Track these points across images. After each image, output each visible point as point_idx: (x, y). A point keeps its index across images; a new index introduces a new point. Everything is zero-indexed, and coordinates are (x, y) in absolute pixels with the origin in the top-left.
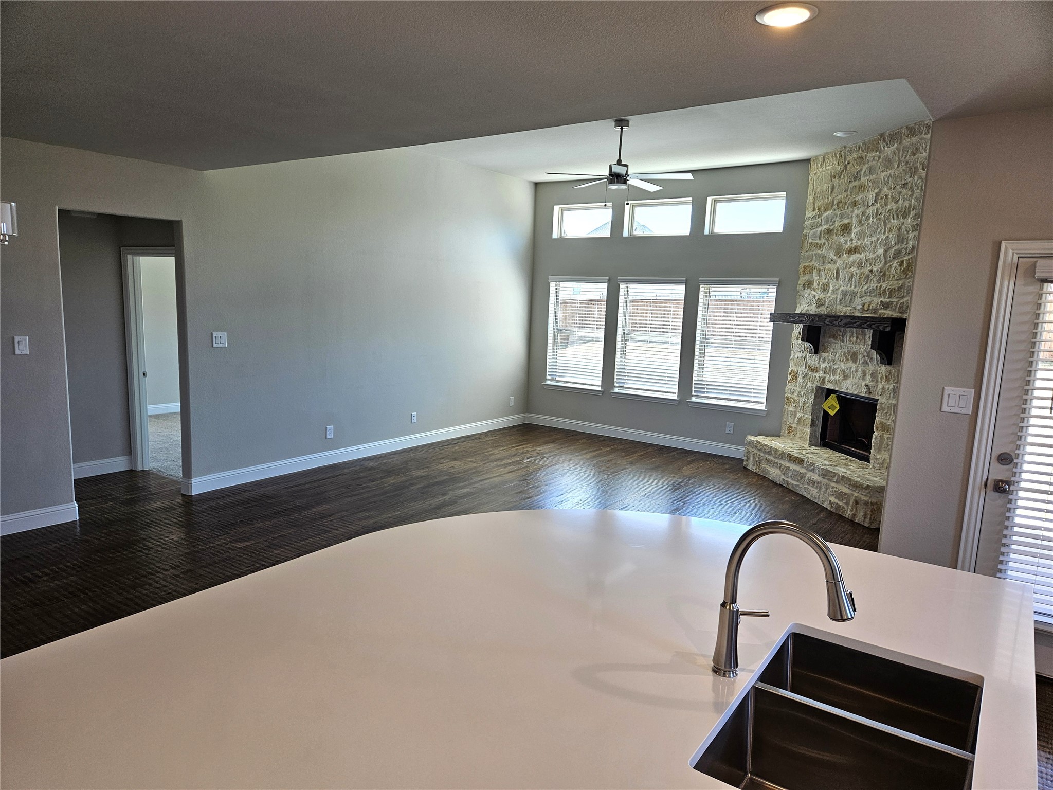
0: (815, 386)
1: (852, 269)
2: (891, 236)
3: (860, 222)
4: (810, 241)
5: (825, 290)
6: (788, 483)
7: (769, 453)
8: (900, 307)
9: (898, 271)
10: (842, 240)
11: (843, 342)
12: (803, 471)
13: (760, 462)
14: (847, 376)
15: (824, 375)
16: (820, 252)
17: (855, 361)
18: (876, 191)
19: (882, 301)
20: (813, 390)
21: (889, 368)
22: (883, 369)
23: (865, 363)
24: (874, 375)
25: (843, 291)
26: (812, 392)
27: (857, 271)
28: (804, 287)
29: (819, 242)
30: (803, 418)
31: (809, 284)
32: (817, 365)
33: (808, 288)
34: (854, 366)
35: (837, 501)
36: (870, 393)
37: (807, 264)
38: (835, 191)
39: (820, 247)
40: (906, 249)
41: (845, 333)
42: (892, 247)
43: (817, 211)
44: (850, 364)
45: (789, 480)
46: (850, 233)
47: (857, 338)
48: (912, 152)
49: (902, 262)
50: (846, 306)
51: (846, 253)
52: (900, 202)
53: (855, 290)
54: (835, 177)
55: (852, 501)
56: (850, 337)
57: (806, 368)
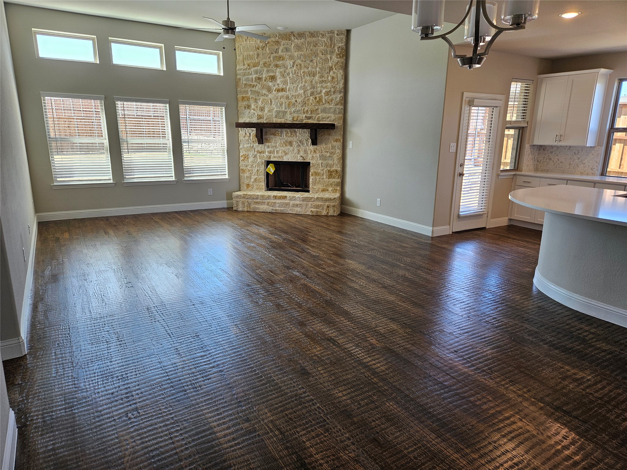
0: (263, 161)
1: (282, 100)
2: (307, 84)
3: (284, 76)
4: (245, 82)
5: (262, 110)
6: (276, 210)
7: (257, 198)
8: (318, 119)
9: (314, 102)
10: (270, 84)
11: (281, 136)
12: (288, 201)
13: (249, 204)
14: (287, 153)
15: (270, 155)
16: (253, 89)
17: (291, 146)
18: (292, 61)
19: (306, 116)
20: (263, 163)
21: (315, 147)
22: (312, 147)
23: (299, 146)
24: (305, 151)
25: (277, 111)
26: (262, 164)
27: (286, 101)
28: (245, 108)
29: (253, 84)
30: (258, 178)
31: (249, 107)
32: (264, 150)
33: (248, 108)
34: (291, 148)
35: (315, 210)
36: (304, 159)
37: (244, 96)
38: (259, 56)
39: (253, 87)
40: (317, 91)
41: (282, 132)
42: (308, 90)
43: (247, 66)
44: (289, 147)
45: (277, 208)
46: (276, 80)
47: (291, 134)
48: (314, 45)
49: (316, 98)
50: (280, 118)
51: (275, 91)
52: (310, 69)
53: (286, 110)
54: (258, 49)
55: (325, 207)
56: (286, 134)
57: (255, 152)
